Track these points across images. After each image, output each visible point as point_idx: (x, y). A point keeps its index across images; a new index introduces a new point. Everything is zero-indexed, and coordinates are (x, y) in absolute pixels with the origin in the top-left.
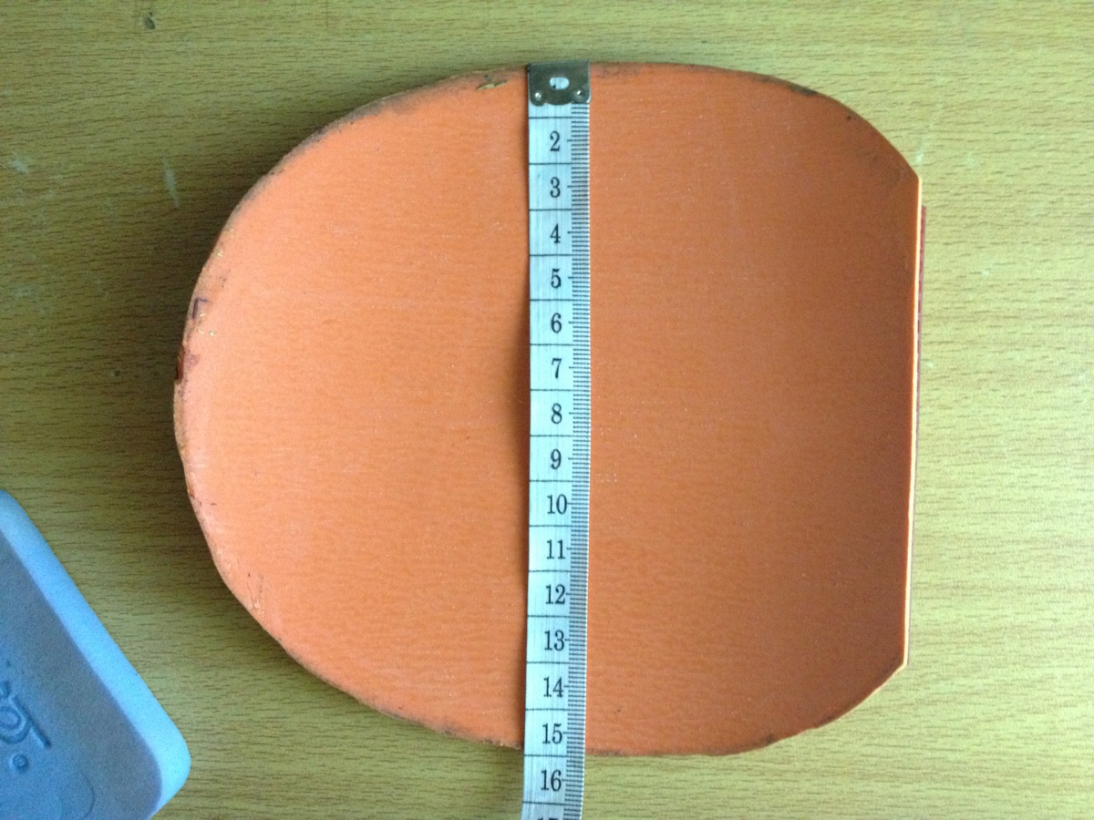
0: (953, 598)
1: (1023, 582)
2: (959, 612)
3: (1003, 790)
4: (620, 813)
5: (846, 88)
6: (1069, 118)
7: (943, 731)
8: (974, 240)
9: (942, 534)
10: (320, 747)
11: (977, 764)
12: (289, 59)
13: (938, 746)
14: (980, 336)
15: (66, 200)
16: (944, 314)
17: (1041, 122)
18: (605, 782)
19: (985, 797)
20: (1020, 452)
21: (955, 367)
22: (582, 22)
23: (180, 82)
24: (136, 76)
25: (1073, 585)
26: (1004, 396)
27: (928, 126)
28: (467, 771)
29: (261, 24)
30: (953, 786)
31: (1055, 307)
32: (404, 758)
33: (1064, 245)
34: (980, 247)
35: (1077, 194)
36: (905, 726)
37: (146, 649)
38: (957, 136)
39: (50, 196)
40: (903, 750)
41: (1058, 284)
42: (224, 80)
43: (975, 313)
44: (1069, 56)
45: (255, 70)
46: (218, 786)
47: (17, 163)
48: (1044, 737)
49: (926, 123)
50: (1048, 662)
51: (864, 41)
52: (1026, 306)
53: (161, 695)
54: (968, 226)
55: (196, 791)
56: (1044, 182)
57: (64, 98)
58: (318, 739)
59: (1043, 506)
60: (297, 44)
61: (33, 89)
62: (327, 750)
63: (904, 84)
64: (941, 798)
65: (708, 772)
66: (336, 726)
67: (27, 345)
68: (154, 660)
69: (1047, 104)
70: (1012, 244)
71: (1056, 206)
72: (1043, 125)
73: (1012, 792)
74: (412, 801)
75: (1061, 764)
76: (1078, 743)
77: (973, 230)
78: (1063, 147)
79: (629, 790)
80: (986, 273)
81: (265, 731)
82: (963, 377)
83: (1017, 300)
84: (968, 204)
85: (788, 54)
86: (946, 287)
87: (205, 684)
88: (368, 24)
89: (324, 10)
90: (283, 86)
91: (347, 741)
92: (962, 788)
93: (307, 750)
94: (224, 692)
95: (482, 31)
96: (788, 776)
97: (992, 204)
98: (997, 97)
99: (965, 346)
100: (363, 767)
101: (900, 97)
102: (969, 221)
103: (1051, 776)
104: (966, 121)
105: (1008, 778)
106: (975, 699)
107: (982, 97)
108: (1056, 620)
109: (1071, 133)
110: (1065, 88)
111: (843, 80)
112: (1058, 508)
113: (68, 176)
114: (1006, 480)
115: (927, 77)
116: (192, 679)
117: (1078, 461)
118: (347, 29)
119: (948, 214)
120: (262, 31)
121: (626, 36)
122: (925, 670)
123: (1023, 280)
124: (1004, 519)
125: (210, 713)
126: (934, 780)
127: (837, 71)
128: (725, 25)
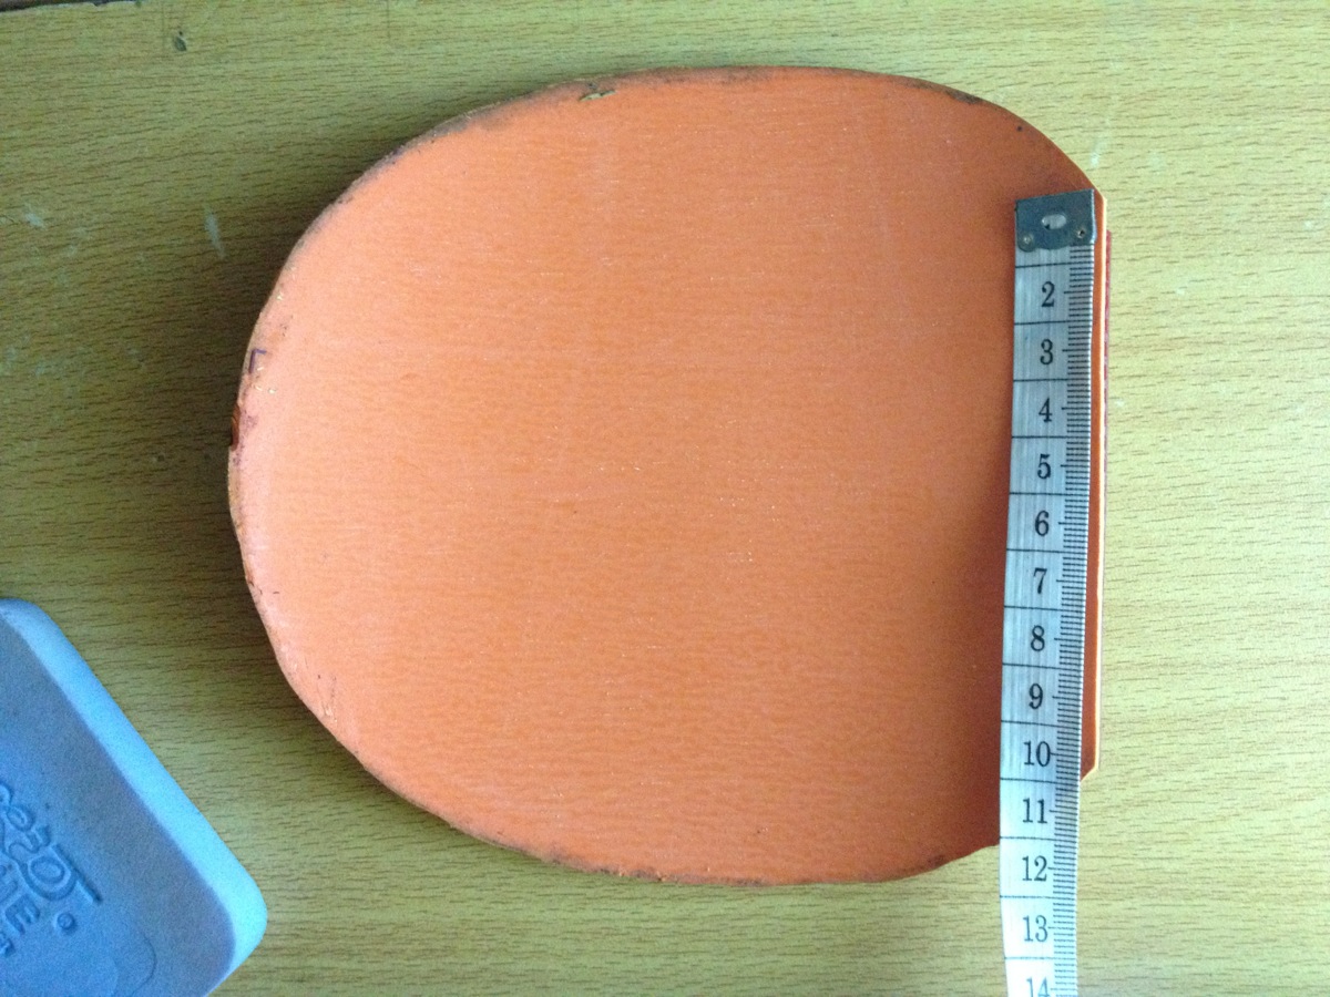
0: (1161, 677)
1: (1244, 655)
2: (1168, 694)
3: (1231, 904)
4: (779, 951)
5: (1005, 82)
6: (1268, 105)
7: (1158, 837)
8: (1165, 254)
9: (1144, 603)
10: (420, 889)
11: (1202, 874)
12: (347, 79)
13: (1150, 854)
14: (1177, 367)
15: (89, 258)
16: (1134, 343)
17: (1236, 111)
18: (760, 915)
19: (1211, 912)
20: (1233, 502)
21: (1150, 404)
22: (688, 19)
23: (219, 111)
24: (167, 107)
25: (1302, 658)
26: (1209, 437)
27: (1103, 122)
28: (594, 909)
29: (311, 39)
30: (1171, 902)
31: (1264, 328)
32: (519, 898)
33: (1271, 254)
34: (1172, 262)
35: (1283, 194)
36: (1112, 833)
37: (209, 783)
38: (1140, 132)
39: (72, 252)
40: (1110, 862)
41: (1268, 300)
42: (271, 108)
43: (1171, 339)
44: (1264, 32)
45: (309, 93)
46: (303, 941)
47: (30, 217)
48: (1277, 838)
49: (1102, 119)
50: (1278, 749)
51: (1022, 26)
52: (1230, 329)
53: (228, 837)
54: (1157, 238)
55: (275, 949)
56: (1245, 181)
57: (83, 137)
58: (417, 881)
59: (1262, 564)
60: (355, 61)
61: (47, 128)
62: (430, 893)
63: (1073, 74)
64: (1159, 916)
65: (881, 897)
66: (438, 864)
67: (52, 430)
68: (219, 796)
69: (1243, 89)
70: (1211, 257)
71: (1261, 208)
72: (1240, 115)
73: (1243, 905)
74: (531, 948)
75: (1299, 868)
76: (1316, 843)
77: (1163, 242)
78: (1263, 139)
79: (789, 923)
80: (1182, 292)
81: (353, 874)
82: (1160, 416)
83: (1219, 322)
84: (1155, 212)
85: (934, 45)
86: (1134, 310)
87: (280, 821)
88: (438, 33)
89: (384, 19)
90: (340, 111)
91: (452, 880)
92: (1183, 902)
93: (405, 894)
94: (303, 829)
95: (573, 35)
96: (976, 898)
97: (1183, 210)
98: (1182, 84)
99: (1160, 379)
100: (471, 911)
101: (1068, 90)
102: (1157, 232)
103: (1288, 885)
104: (1148, 115)
105: (1237, 889)
106: (1193, 796)
107: (1166, 85)
108: (1284, 699)
109: (1274, 123)
110: (1261, 70)
111: (1001, 72)
112: (1280, 566)
113: (90, 229)
114: (1218, 536)
115: (1100, 65)
116: (264, 816)
117: (1301, 509)
118: (413, 40)
119: (1131, 225)
120: (314, 47)
121: (742, 33)
122: (1132, 766)
123: (1224, 298)
124: (1217, 582)
125: (287, 855)
126: (1148, 895)
127: (993, 62)
128: (859, 14)
